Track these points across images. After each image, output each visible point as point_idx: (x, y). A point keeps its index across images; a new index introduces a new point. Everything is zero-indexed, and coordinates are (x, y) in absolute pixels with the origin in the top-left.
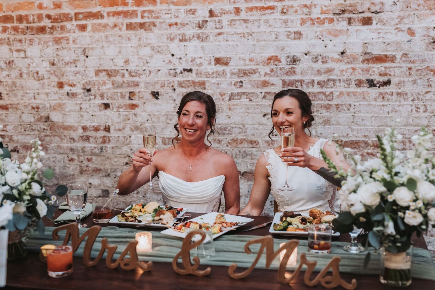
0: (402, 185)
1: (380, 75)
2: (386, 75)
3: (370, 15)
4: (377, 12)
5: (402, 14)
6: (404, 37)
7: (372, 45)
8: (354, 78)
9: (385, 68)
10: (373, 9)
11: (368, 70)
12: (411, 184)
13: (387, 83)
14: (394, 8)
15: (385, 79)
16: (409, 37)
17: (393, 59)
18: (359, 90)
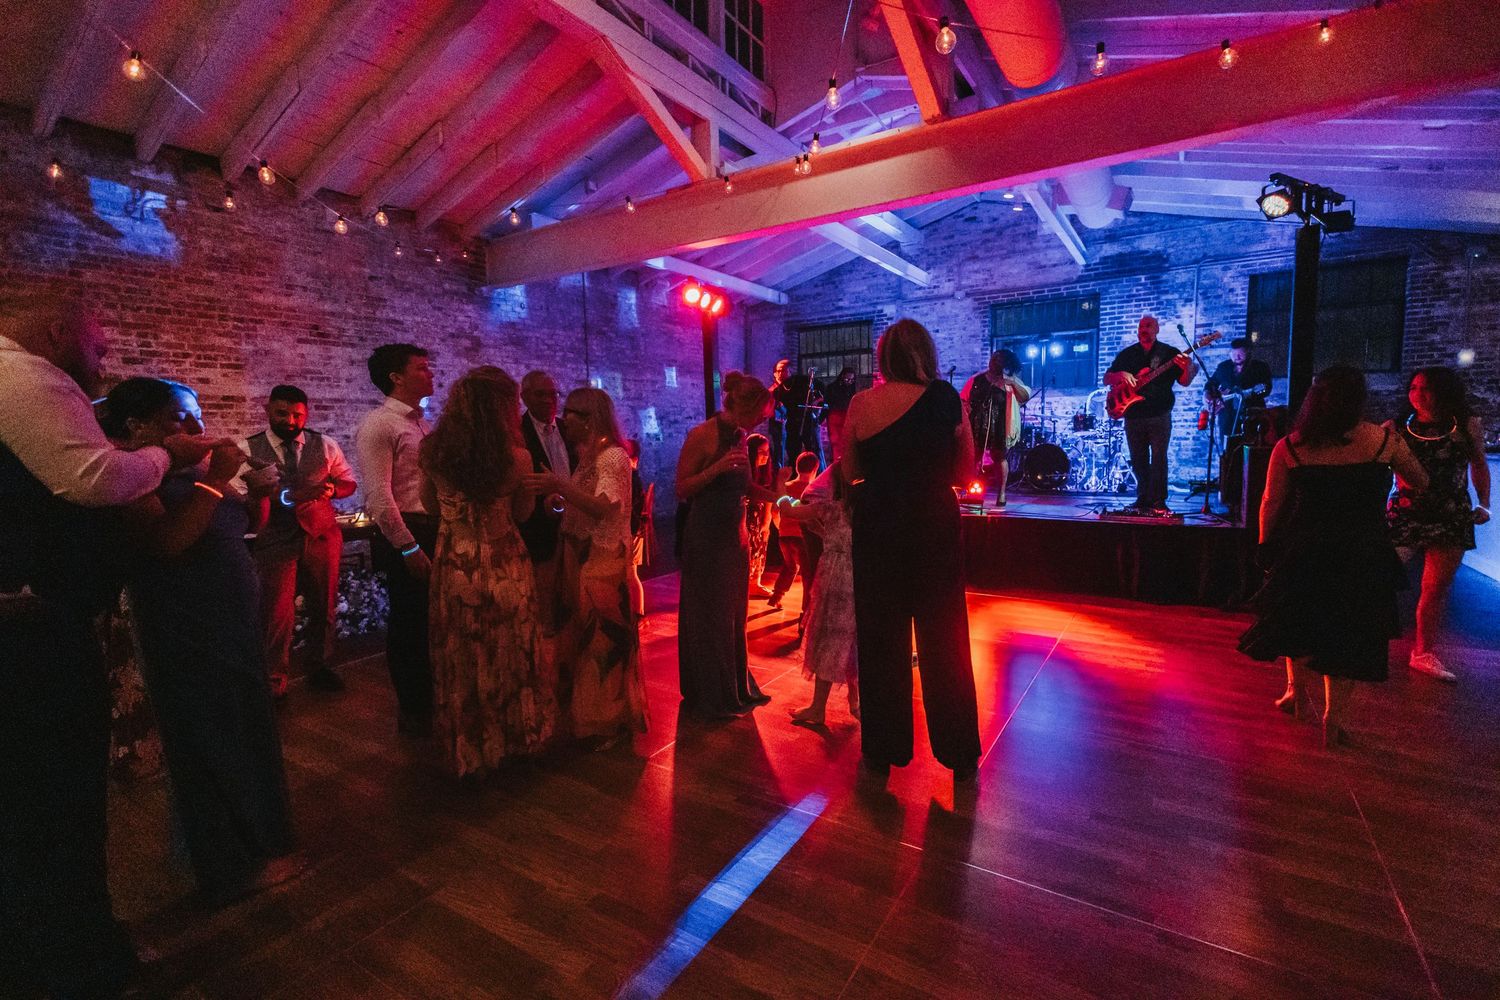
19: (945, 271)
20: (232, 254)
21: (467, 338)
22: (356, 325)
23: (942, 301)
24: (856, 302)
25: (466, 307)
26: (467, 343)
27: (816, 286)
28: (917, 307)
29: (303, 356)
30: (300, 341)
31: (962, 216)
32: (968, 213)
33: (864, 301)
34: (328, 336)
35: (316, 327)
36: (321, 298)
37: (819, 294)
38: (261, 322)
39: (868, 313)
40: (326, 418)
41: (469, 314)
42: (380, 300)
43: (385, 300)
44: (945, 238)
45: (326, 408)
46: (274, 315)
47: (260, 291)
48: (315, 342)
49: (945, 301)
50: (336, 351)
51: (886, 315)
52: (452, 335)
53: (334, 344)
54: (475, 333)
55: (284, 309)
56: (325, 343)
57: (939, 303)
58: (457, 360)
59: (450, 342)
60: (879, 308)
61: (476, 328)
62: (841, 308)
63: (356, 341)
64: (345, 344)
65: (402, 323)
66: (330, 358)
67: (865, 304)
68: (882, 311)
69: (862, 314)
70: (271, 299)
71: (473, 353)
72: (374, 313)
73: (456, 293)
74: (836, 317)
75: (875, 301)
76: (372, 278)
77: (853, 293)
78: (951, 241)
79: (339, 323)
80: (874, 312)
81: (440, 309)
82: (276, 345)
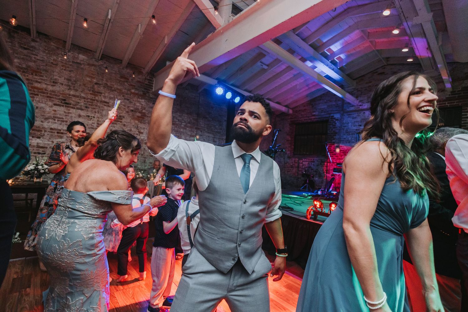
0: (40, 165)
1: (42, 151)
2: (44, 151)
3: (40, 136)
4: (42, 136)
5: (50, 137)
6: (51, 143)
7: (40, 143)
8: (33, 151)
9: (44, 150)
10: (41, 135)
11: (38, 150)
12: (42, 165)
13: (45, 154)
14: (48, 135)
15: (44, 152)
16: (52, 143)
17: (47, 148)
18: (35, 155)
19: (366, 98)
20: (29, 67)
21: (139, 112)
22: (85, 101)
23: (364, 112)
24: (321, 113)
25: (141, 100)
26: (139, 115)
27: (304, 106)
28: (351, 115)
29: (55, 111)
30: (55, 105)
31: (377, 72)
32: (380, 71)
33: (325, 112)
34: (71, 104)
35: (65, 100)
36: (70, 89)
37: (305, 110)
38: (37, 95)
39: (326, 117)
40: (61, 137)
41: (142, 103)
42: (99, 93)
43: (101, 93)
44: (367, 83)
45: (62, 133)
46: (44, 93)
47: (40, 83)
48: (63, 106)
49: (365, 112)
50: (72, 110)
51: (335, 118)
52: (132, 111)
53: (72, 108)
54: (144, 111)
55: (50, 91)
56: (68, 107)
57: (362, 113)
58: (132, 121)
59: (131, 113)
60: (332, 115)
61: (145, 109)
62: (314, 115)
63: (83, 108)
64: (78, 109)
65: (108, 103)
66: (69, 113)
67: (325, 113)
68: (333, 116)
69: (324, 118)
70: (44, 86)
71: (141, 119)
72: (95, 98)
73: (137, 94)
74: (312, 119)
75: (330, 112)
76: (96, 84)
77: (320, 109)
78: (370, 84)
79: (77, 100)
80: (329, 117)
81: (128, 100)
82: (43, 105)
